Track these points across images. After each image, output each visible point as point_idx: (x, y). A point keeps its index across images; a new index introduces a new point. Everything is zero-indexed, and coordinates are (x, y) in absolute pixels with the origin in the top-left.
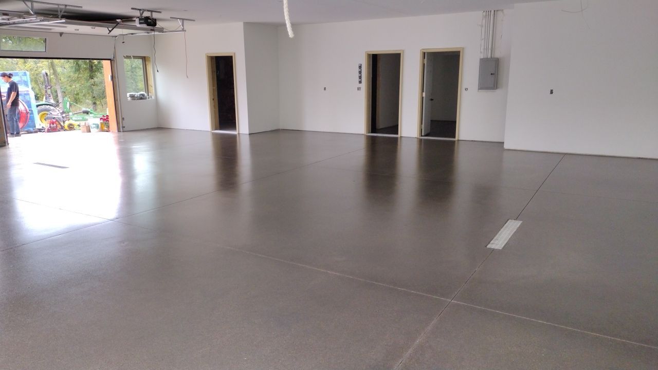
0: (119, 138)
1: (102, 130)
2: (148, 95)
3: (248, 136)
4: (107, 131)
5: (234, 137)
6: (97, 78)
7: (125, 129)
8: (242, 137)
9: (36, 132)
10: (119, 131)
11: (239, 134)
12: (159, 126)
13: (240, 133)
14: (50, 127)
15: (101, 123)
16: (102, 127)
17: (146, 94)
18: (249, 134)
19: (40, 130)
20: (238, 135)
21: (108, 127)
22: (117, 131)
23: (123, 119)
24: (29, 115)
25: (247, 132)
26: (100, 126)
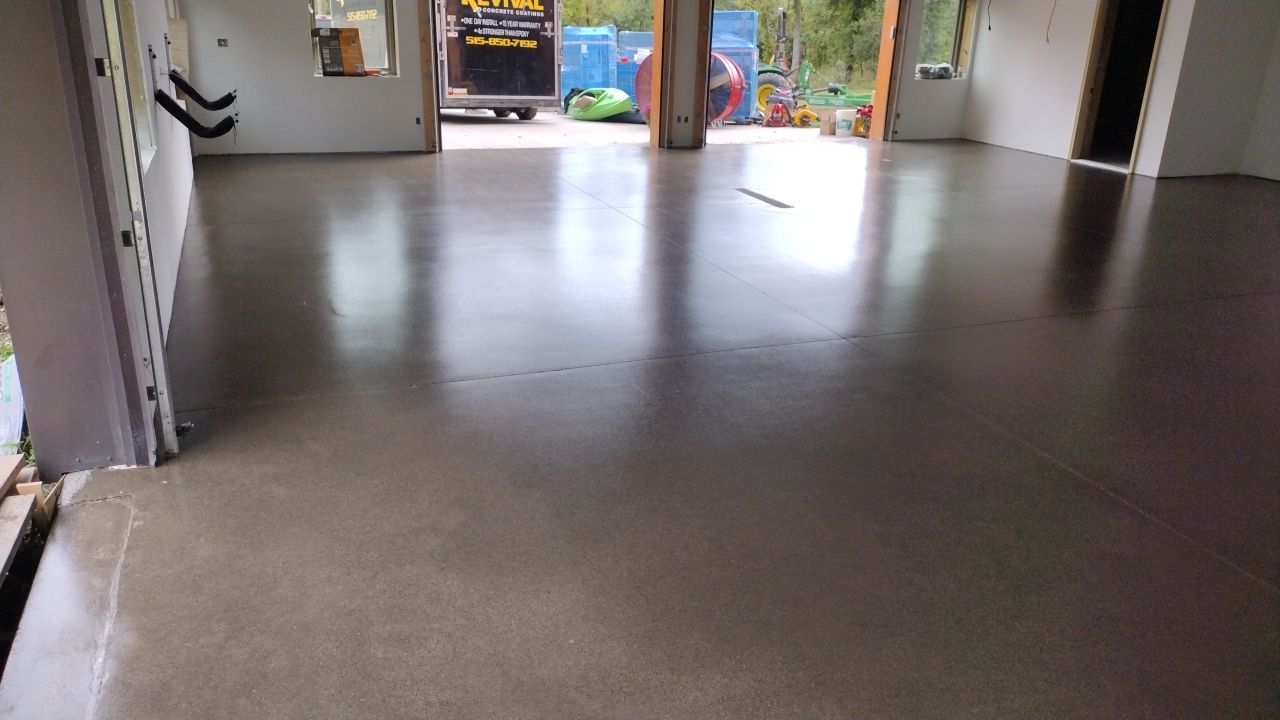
0: (883, 154)
1: (857, 134)
2: (956, 71)
3: (1154, 182)
4: (864, 137)
5: (1120, 179)
6: (865, 19)
7: (897, 137)
8: (1138, 182)
9: (749, 124)
10: (885, 139)
11: (1133, 174)
12: (963, 137)
13: (1138, 172)
14: (772, 117)
15: (857, 119)
16: (856, 128)
17: (952, 69)
18: (1159, 179)
19: (755, 121)
20: (1129, 178)
21: (868, 128)
22: (881, 138)
23: (898, 116)
24: (744, 92)
25: (1155, 173)
26: (853, 124)
